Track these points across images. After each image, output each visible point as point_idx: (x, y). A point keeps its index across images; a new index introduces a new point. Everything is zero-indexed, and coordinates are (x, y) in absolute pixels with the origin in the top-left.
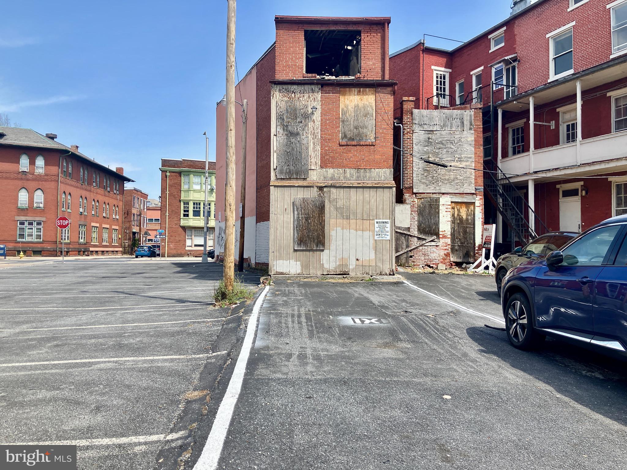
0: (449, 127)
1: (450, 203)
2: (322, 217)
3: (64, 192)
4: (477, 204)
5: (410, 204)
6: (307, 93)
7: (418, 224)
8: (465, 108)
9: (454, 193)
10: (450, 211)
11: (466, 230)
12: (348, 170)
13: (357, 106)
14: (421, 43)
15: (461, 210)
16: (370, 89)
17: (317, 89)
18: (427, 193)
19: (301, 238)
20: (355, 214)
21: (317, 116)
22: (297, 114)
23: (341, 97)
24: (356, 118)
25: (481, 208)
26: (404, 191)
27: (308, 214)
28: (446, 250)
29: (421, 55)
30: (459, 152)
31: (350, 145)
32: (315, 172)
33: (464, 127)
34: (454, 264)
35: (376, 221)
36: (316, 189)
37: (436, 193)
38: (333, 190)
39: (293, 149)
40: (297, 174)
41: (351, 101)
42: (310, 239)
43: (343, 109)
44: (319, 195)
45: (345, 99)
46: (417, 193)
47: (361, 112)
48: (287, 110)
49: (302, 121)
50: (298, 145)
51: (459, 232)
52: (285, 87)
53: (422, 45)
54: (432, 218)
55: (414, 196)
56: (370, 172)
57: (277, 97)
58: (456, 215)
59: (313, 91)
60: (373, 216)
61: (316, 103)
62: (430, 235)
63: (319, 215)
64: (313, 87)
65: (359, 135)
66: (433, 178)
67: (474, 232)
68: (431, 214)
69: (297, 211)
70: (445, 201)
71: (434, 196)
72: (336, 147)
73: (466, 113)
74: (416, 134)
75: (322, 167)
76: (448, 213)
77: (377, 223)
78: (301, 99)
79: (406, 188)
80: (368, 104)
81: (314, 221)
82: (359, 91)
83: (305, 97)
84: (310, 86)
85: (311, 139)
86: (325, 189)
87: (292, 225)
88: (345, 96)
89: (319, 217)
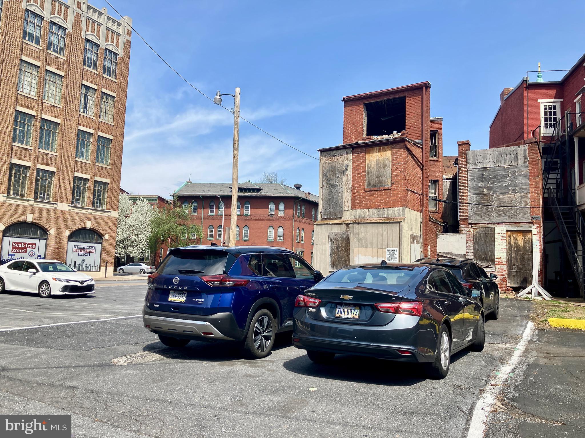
0: (503, 163)
1: (505, 232)
2: (348, 246)
3: (298, 228)
4: (534, 231)
5: (466, 234)
6: (343, 155)
7: (474, 251)
8: (519, 144)
9: (509, 223)
10: (505, 240)
11: (524, 257)
12: (371, 210)
13: (378, 161)
14: (524, 81)
15: (518, 239)
16: (388, 146)
17: (349, 152)
18: (482, 223)
19: (333, 262)
20: (371, 244)
21: (349, 172)
22: (335, 171)
23: (366, 155)
24: (377, 169)
25: (538, 236)
26: (461, 222)
27: (338, 244)
28: (502, 275)
29: (525, 92)
30: (513, 185)
31: (373, 191)
32: (348, 213)
33: (518, 161)
34: (511, 289)
35: (387, 249)
36: (344, 225)
37: (491, 223)
38: (356, 226)
39: (333, 197)
40: (335, 214)
41: (374, 157)
42: (340, 263)
43: (368, 164)
44: (346, 230)
45: (369, 156)
46: (472, 224)
47: (382, 165)
48: (329, 169)
49: (339, 176)
50: (336, 194)
51: (516, 259)
52: (329, 153)
53: (525, 82)
54: (488, 245)
55: (470, 226)
56: (387, 210)
57: (324, 161)
58: (512, 243)
59: (347, 154)
60: (385, 245)
61: (349, 161)
62: (486, 262)
63: (346, 245)
64: (347, 150)
65: (380, 182)
66: (487, 210)
67: (532, 259)
68: (486, 242)
69: (331, 242)
70: (500, 231)
71: (490, 226)
72: (362, 193)
73: (519, 148)
74: (471, 172)
75: (352, 209)
76: (504, 241)
77: (388, 251)
78: (339, 160)
79: (462, 220)
80: (386, 157)
81: (343, 250)
82: (380, 149)
83: (342, 158)
84: (344, 150)
85: (345, 188)
86: (350, 225)
87: (328, 253)
88: (369, 154)
89: (346, 246)
